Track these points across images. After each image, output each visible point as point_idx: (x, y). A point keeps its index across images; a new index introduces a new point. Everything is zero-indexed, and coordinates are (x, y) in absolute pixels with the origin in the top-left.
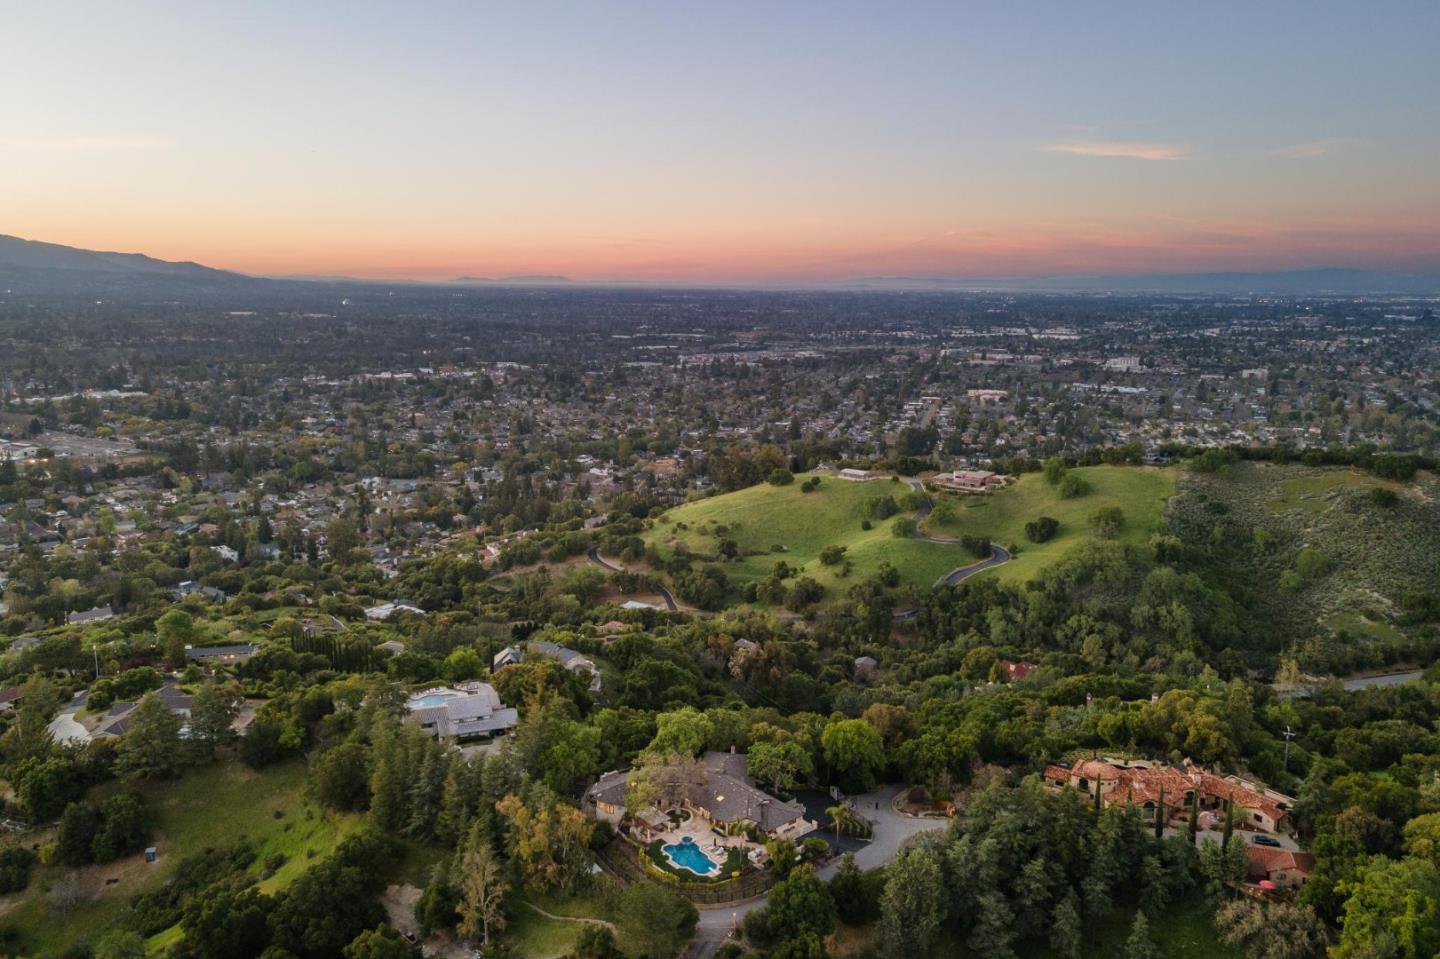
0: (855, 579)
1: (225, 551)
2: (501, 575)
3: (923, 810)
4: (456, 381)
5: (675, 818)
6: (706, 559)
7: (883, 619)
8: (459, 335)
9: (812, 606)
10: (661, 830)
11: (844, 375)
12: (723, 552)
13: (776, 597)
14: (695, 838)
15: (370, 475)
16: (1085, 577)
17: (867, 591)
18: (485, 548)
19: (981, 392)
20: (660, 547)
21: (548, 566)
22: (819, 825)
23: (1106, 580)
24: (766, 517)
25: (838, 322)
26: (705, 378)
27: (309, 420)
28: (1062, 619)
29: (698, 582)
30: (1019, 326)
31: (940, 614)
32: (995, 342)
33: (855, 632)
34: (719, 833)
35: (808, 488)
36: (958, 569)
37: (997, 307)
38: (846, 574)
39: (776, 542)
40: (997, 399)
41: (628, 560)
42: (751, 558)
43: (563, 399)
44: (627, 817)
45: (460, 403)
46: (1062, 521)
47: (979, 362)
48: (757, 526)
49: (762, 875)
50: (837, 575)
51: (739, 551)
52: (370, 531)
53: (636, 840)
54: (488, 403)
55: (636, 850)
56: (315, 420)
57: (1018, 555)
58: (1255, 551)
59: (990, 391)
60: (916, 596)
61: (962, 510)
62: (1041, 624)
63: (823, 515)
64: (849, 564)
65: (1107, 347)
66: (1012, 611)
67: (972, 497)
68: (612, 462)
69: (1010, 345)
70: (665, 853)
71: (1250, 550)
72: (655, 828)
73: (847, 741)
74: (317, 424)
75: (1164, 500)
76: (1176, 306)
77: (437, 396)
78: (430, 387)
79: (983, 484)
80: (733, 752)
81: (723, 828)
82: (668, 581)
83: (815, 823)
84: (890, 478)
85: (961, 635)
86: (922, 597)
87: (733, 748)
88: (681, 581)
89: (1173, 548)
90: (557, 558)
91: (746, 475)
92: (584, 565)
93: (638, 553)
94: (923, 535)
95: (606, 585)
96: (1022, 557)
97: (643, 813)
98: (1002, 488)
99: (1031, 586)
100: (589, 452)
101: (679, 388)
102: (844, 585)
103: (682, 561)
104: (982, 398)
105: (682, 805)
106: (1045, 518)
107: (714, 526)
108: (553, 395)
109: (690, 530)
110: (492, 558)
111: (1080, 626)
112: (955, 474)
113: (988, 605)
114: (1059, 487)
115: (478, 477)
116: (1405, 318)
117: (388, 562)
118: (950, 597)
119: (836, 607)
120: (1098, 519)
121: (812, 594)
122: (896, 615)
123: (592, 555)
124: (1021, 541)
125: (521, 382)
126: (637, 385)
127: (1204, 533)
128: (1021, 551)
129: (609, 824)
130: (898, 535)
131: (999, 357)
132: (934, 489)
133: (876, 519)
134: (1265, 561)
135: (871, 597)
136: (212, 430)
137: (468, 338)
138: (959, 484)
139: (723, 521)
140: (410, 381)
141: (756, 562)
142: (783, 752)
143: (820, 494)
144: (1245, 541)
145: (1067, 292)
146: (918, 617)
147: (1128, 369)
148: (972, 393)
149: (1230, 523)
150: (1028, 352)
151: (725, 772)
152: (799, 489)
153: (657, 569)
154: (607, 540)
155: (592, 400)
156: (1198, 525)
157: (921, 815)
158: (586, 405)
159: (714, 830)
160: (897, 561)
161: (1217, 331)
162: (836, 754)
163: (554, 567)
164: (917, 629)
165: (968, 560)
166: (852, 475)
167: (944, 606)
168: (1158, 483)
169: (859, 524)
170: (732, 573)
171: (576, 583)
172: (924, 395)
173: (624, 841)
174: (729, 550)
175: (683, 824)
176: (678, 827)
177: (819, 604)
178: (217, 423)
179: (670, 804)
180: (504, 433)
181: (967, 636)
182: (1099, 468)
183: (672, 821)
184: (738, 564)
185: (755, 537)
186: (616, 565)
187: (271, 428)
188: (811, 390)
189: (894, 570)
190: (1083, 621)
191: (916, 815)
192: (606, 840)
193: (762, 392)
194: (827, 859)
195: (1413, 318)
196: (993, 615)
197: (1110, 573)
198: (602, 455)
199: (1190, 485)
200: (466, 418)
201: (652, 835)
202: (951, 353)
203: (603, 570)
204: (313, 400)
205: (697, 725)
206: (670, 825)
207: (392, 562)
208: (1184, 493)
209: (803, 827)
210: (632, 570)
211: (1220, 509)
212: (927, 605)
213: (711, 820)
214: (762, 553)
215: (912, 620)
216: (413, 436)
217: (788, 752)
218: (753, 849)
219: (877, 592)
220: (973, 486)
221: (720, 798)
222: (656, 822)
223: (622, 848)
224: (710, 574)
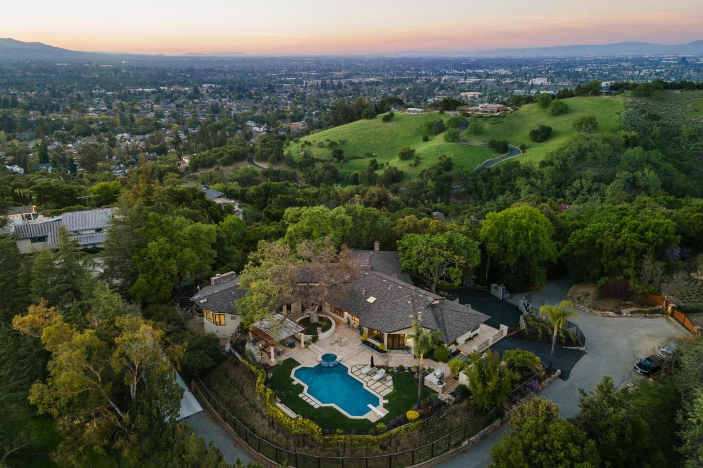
0: (422, 167)
1: (16, 168)
2: (191, 174)
3: (626, 306)
4: (179, 91)
5: (311, 328)
6: (323, 161)
7: (446, 189)
8: (184, 74)
9: (396, 185)
10: (292, 346)
11: (393, 88)
12: (335, 156)
13: (372, 180)
14: (342, 356)
15: (122, 132)
16: (581, 156)
17: (433, 172)
18: (182, 160)
19: (468, 93)
20: (294, 155)
21: (221, 168)
22: (509, 332)
23: (595, 158)
24: (361, 137)
25: (386, 68)
26: (318, 89)
27: (91, 109)
28: (568, 183)
29: (320, 173)
30: (480, 69)
31: (484, 184)
32: (470, 75)
33: (427, 198)
34: (373, 347)
35: (387, 119)
36: (488, 160)
37: (466, 62)
38: (417, 164)
39: (368, 151)
40: (477, 96)
41: (273, 162)
42: (352, 161)
43: (239, 98)
44: (243, 330)
45: (181, 101)
46: (554, 129)
47: (463, 82)
48: (355, 142)
49: (454, 413)
50: (411, 165)
51: (345, 157)
52: (114, 158)
53: (254, 362)
54: (196, 101)
55: (253, 376)
56: (94, 109)
57: (526, 150)
58: (682, 141)
59: (472, 93)
60: (465, 174)
61: (486, 126)
62: (554, 186)
63: (397, 134)
64: (418, 158)
65: (528, 75)
66: (533, 179)
67: (493, 119)
68: (266, 125)
69: (478, 76)
70: (297, 381)
71: (678, 142)
72: (282, 342)
73: (520, 228)
74: (95, 110)
75: (618, 113)
76: (558, 61)
77: (168, 98)
78: (164, 94)
79: (498, 111)
80: (377, 248)
81: (379, 339)
82: (300, 174)
83: (504, 328)
84: (438, 112)
85: (500, 196)
86: (469, 175)
87: (377, 245)
88: (308, 173)
89: (634, 138)
90: (227, 163)
91: (346, 116)
92: (244, 167)
93: (279, 158)
94: (465, 141)
95: (259, 178)
96: (529, 151)
97: (265, 322)
98: (511, 112)
99: (543, 164)
100: (252, 120)
101: (304, 94)
102: (418, 171)
103: (308, 162)
104: (468, 96)
105: (320, 310)
106: (543, 126)
107: (328, 143)
108: (233, 96)
109: (313, 145)
110: (186, 165)
111: (582, 186)
112: (481, 105)
113: (515, 177)
114: (550, 109)
115: (186, 132)
116: (672, 62)
117: (122, 172)
118: (487, 175)
119: (413, 183)
120: (581, 124)
121: (395, 177)
122: (454, 187)
123: (250, 161)
124: (528, 142)
125: (216, 92)
126: (280, 93)
127: (647, 132)
128: (528, 148)
129: (217, 340)
130: (448, 141)
131: (473, 80)
132: (468, 115)
133: (432, 134)
134: (690, 147)
135: (436, 176)
136: (31, 112)
137: (188, 75)
138: (484, 112)
139: (333, 139)
140: (153, 92)
141: (356, 162)
142: (445, 242)
143: (395, 123)
144: (674, 136)
145: (500, 56)
146: (467, 188)
147: (542, 83)
148: (463, 94)
149: (663, 125)
150: (487, 77)
151: (372, 269)
152: (381, 120)
153: (293, 168)
154: (259, 151)
155: (255, 98)
156: (643, 128)
157: (625, 312)
158: (252, 101)
159: (366, 343)
160: (449, 154)
161: (581, 69)
162: (504, 246)
163: (226, 168)
164: (467, 195)
165: (493, 154)
166: (413, 112)
167: (485, 180)
168: (613, 104)
169: (421, 138)
170: (342, 170)
171: (239, 176)
172: (438, 95)
173: (237, 363)
174: (339, 155)
175: (322, 336)
176: (315, 340)
177: (400, 183)
178: (34, 109)
179: (303, 310)
180: (204, 114)
181: (505, 196)
182: (572, 98)
183: (306, 332)
184: (345, 164)
185: (355, 149)
186: (265, 166)
187: (66, 111)
188: (376, 94)
189: (450, 159)
190: (584, 183)
191: (619, 313)
192: (210, 362)
193: (350, 94)
194: (540, 380)
195: (676, 62)
196: (520, 182)
197: (598, 153)
198: (260, 121)
199: (634, 104)
200: (184, 107)
201: (278, 354)
202: (448, 78)
203: (256, 169)
204: (96, 100)
205: (333, 219)
206: (303, 337)
207: (124, 172)
208: (630, 109)
209: (489, 335)
210: (276, 168)
211: (656, 118)
212: (473, 180)
213: (360, 329)
214: (360, 158)
215: (464, 189)
216: (151, 115)
217: (451, 241)
218: (431, 371)
219: (439, 173)
220: (492, 112)
221: (371, 300)
222: (284, 335)
223: (234, 372)
224: (327, 168)
